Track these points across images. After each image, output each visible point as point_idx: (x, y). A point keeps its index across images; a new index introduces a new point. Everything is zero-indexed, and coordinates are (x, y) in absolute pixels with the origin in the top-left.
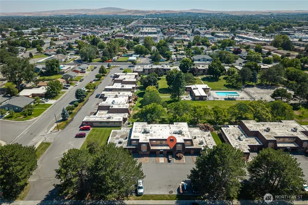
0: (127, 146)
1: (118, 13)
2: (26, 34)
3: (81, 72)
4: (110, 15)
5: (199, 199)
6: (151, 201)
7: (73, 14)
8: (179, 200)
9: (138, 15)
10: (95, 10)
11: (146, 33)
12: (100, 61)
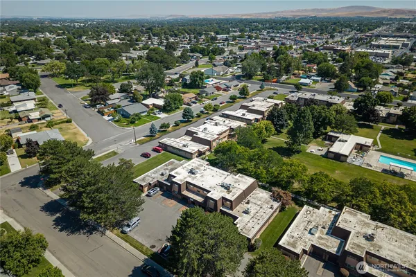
0: (165, 181)
1: (365, 13)
2: (220, 40)
3: (224, 90)
4: (352, 17)
5: (170, 270)
6: (128, 244)
7: (299, 16)
8: (151, 258)
9: (398, 17)
10: (331, 10)
11: (378, 47)
12: (260, 80)
